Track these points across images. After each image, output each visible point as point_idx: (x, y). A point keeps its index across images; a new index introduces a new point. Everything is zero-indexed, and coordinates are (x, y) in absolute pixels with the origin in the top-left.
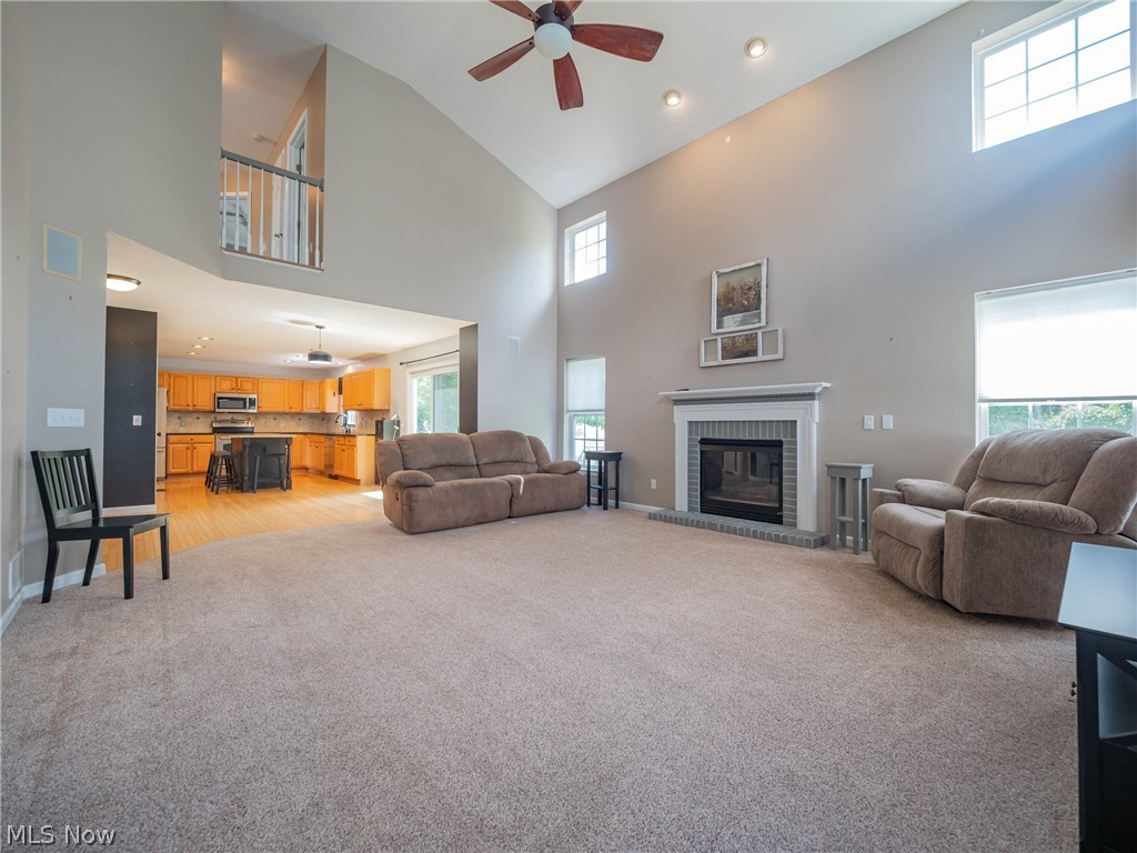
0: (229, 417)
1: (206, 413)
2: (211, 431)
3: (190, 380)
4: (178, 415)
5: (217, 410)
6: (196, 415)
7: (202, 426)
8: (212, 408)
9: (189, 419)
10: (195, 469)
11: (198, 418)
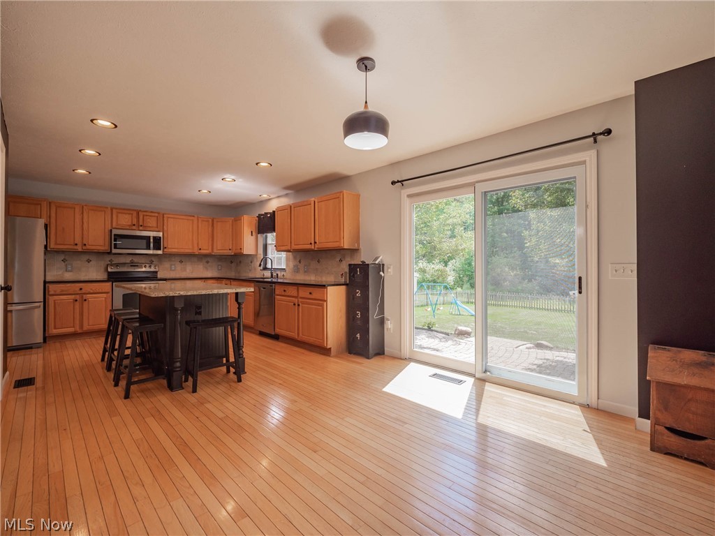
0: (128, 260)
1: (100, 254)
2: (105, 277)
3: (77, 210)
4: (62, 257)
5: (114, 251)
6: (86, 257)
7: (94, 271)
8: (106, 248)
9: (77, 263)
10: (86, 327)
11: (89, 261)
